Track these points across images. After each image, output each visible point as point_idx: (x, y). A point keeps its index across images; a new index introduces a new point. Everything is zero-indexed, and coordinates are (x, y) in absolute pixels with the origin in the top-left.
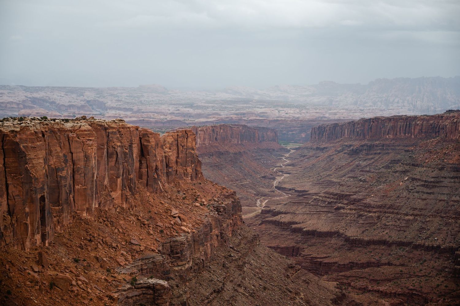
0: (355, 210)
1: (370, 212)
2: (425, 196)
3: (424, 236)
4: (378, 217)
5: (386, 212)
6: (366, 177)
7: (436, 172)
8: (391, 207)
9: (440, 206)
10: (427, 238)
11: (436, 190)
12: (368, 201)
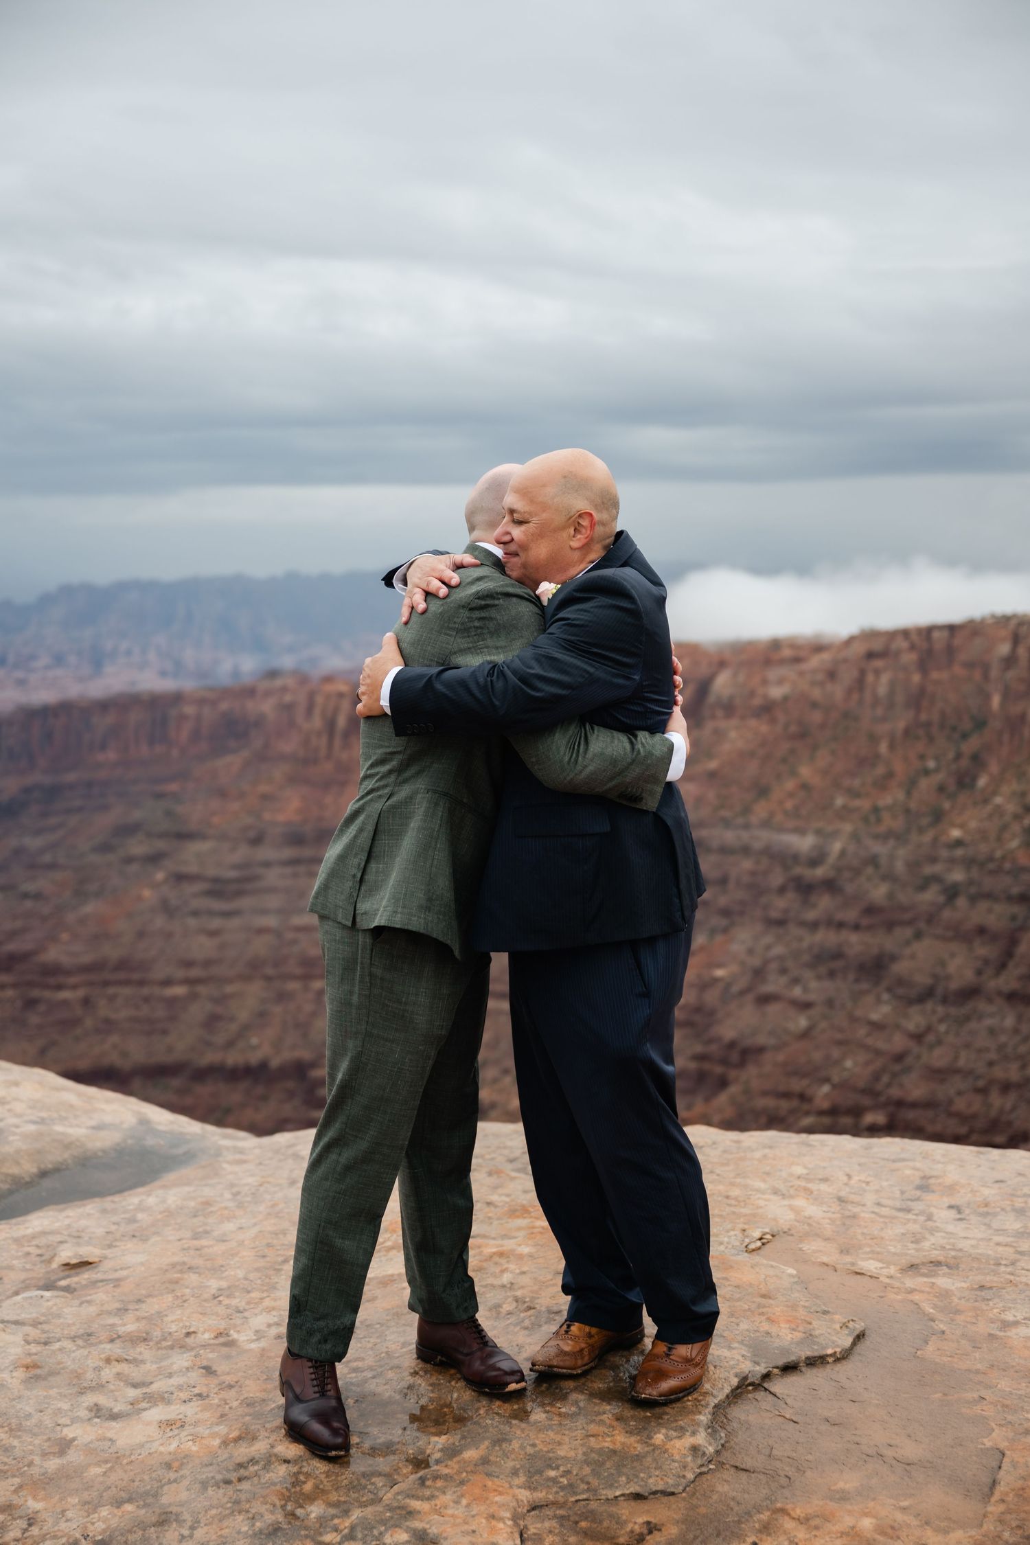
0: (15, 986)
1: (59, 987)
2: (216, 923)
3: (220, 1038)
4: (86, 1002)
5: (106, 984)
6: (41, 883)
7: (243, 853)
8: (123, 965)
9: (261, 947)
10: (230, 1044)
11: (245, 903)
12: (53, 954)
